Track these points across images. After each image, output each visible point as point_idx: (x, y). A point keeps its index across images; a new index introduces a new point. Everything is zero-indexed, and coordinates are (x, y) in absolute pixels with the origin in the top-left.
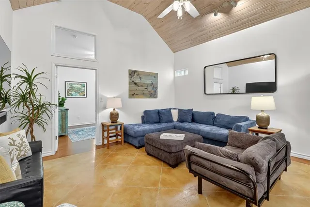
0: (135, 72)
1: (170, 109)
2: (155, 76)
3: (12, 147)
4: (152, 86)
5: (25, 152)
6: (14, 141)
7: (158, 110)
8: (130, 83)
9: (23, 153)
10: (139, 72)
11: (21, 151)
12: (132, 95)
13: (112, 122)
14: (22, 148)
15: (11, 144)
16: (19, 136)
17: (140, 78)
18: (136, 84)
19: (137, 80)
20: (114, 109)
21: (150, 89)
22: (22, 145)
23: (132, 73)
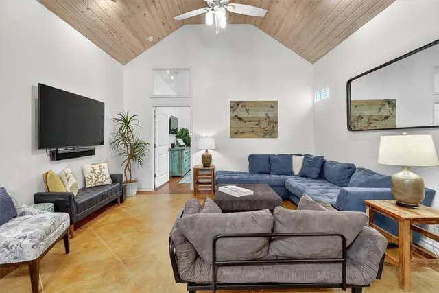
0: (238, 103)
1: (292, 155)
2: (273, 105)
3: (92, 174)
4: (268, 120)
5: (103, 179)
6: (94, 170)
7: (269, 155)
8: (232, 118)
9: (100, 180)
10: (244, 102)
11: (98, 178)
12: (235, 134)
13: (204, 166)
14: (100, 176)
15: (91, 172)
16: (100, 167)
17: (247, 111)
18: (240, 119)
19: (243, 114)
20: (207, 151)
21: (264, 124)
22: (100, 174)
23: (235, 105)
